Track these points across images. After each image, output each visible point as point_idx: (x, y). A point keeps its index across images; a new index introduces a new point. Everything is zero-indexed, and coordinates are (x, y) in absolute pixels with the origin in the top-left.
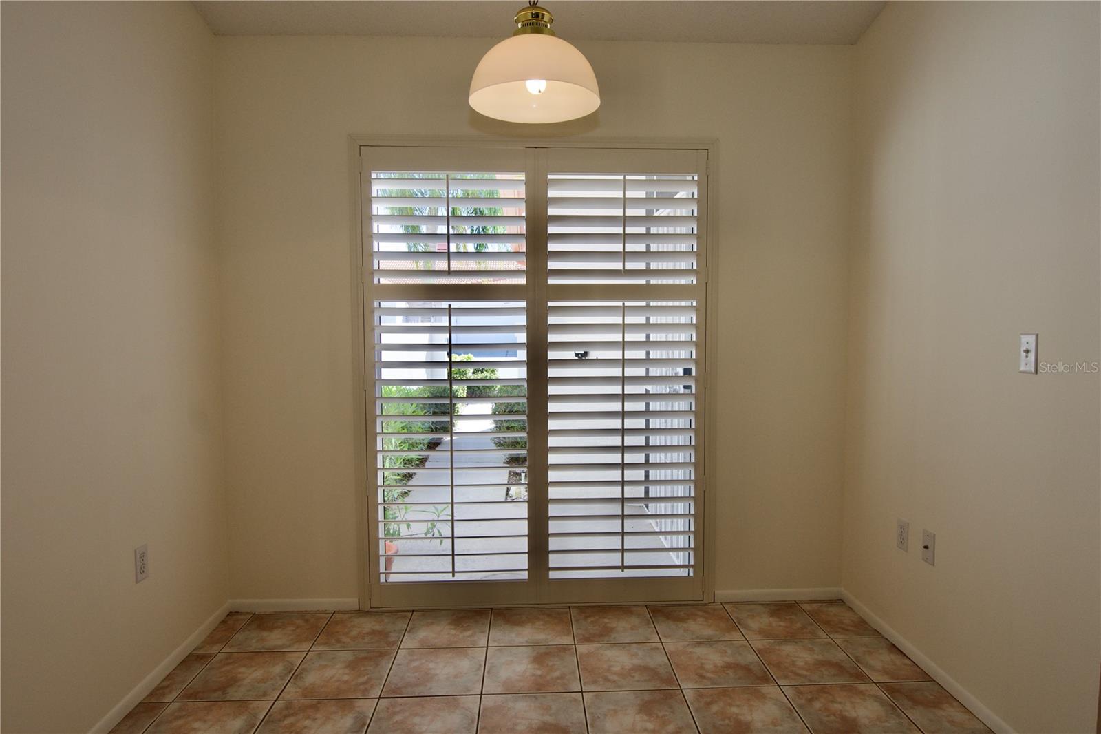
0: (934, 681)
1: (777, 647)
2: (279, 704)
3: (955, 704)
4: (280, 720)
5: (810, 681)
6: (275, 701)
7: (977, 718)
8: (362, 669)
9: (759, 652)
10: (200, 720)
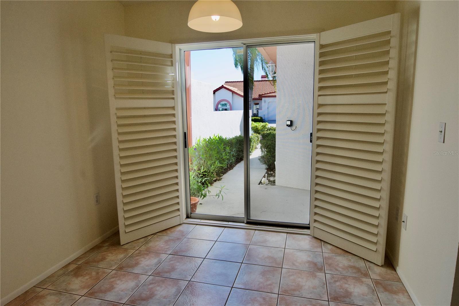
0: (402, 282)
1: (335, 257)
2: (137, 252)
3: (406, 294)
4: (134, 257)
5: (341, 273)
6: (136, 250)
7: (413, 302)
8: (169, 243)
9: (324, 258)
10: (111, 253)
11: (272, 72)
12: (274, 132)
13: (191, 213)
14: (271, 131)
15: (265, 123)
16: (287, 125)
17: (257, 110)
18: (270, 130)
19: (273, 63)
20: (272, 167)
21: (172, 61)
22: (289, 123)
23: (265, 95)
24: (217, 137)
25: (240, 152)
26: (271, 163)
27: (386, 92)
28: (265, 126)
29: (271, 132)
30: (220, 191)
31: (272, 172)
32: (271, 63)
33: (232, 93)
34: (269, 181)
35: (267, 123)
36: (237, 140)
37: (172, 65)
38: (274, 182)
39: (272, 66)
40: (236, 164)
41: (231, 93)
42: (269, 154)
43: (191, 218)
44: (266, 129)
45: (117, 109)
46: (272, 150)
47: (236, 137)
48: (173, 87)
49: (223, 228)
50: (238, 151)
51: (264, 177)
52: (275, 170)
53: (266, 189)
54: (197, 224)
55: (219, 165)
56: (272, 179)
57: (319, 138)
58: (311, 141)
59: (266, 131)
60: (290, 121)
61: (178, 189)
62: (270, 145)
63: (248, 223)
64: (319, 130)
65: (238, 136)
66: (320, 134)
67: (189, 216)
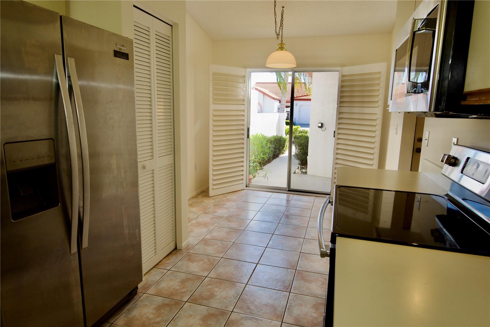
2: (222, 199)
4: (221, 202)
11: (308, 83)
12: (306, 135)
13: (249, 184)
14: (303, 133)
15: (297, 126)
16: (319, 127)
17: (287, 113)
18: (301, 133)
19: (309, 77)
20: (304, 161)
21: (245, 80)
22: (320, 125)
23: (297, 98)
24: (261, 134)
25: (276, 149)
26: (304, 159)
27: (378, 107)
28: (297, 129)
29: (303, 135)
30: (266, 174)
31: (304, 166)
32: (308, 77)
33: (264, 95)
34: (302, 172)
35: (299, 126)
36: (275, 139)
37: (245, 82)
38: (306, 173)
39: (308, 79)
40: (273, 160)
41: (262, 94)
42: (302, 151)
43: (249, 187)
44: (298, 132)
45: (214, 110)
46: (305, 147)
47: (274, 137)
48: (244, 97)
49: (272, 193)
50: (275, 148)
51: (298, 168)
52: (307, 165)
53: (299, 176)
54: (254, 190)
55: (262, 156)
56: (304, 170)
57: (339, 134)
58: (334, 137)
59: (298, 133)
60: (321, 124)
61: (243, 165)
62: (303, 143)
63: (289, 191)
64: (339, 129)
65: (275, 135)
66: (340, 131)
67: (248, 186)
